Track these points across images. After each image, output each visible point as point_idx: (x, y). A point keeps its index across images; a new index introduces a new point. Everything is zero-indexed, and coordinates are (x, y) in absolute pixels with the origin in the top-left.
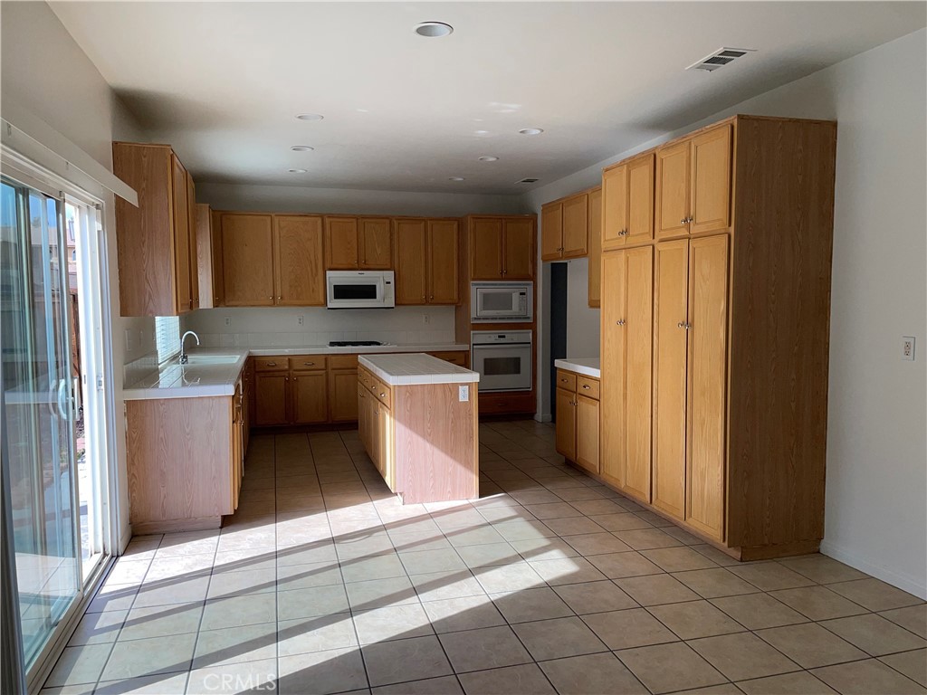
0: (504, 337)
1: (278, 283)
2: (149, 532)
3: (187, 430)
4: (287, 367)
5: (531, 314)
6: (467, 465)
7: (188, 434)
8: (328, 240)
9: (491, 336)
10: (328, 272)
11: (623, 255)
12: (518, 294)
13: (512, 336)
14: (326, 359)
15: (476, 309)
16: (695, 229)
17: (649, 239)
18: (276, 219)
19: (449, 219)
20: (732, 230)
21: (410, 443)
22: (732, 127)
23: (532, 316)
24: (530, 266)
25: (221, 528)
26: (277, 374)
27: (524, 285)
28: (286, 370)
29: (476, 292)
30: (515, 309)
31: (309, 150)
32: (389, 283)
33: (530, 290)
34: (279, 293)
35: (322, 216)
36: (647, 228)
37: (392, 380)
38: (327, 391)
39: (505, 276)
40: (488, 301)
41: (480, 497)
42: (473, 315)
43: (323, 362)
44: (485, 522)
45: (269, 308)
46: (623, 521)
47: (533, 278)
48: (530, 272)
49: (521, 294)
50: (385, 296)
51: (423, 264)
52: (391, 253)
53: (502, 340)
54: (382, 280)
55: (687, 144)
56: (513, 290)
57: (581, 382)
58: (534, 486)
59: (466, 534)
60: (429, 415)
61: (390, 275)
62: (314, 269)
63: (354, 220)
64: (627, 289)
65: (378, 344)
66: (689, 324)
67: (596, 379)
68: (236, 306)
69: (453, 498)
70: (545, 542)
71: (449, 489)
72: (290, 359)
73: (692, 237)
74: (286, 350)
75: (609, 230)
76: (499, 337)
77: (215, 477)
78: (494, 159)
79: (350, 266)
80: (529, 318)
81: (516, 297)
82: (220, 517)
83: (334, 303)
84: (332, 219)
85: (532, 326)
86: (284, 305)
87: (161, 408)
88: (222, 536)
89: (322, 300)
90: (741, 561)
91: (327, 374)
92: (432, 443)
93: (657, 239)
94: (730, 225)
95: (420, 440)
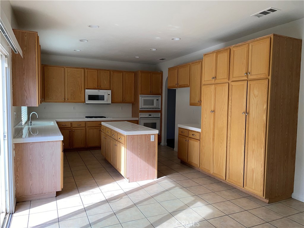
0: (151, 115)
1: (66, 93)
2: (24, 200)
3: (42, 156)
4: (70, 126)
5: (160, 107)
6: (153, 166)
7: (42, 157)
8: (86, 78)
9: (146, 115)
10: (86, 90)
11: (213, 86)
12: (156, 100)
13: (154, 115)
14: (85, 123)
15: (141, 105)
16: (250, 77)
17: (227, 81)
18: (66, 69)
19: (131, 72)
20: (270, 78)
21: (132, 158)
22: (271, 38)
23: (161, 107)
24: (160, 90)
25: (56, 197)
26: (66, 129)
27: (158, 97)
28: (70, 127)
29: (142, 99)
30: (155, 105)
31: (86, 41)
32: (109, 95)
33: (160, 99)
34: (66, 97)
35: (84, 69)
36: (226, 76)
37: (125, 133)
38: (86, 134)
39: (152, 93)
40: (146, 102)
41: (158, 178)
42: (140, 107)
43: (85, 124)
44: (164, 190)
45: (62, 103)
46: (216, 187)
47: (161, 94)
48: (160, 92)
49: (157, 100)
50: (108, 99)
51: (122, 88)
52: (110, 84)
53: (150, 116)
54: (107, 94)
55: (247, 45)
56: (154, 98)
57: (191, 133)
58: (175, 172)
59: (160, 195)
60: (139, 147)
61: (109, 92)
62: (80, 88)
63: (97, 71)
64: (215, 100)
65: (105, 117)
66: (247, 113)
67: (198, 132)
68: (49, 102)
69: (148, 179)
70: (192, 198)
71: (146, 176)
72: (71, 123)
73: (248, 80)
74: (70, 120)
75: (207, 77)
76: (149, 115)
77: (54, 175)
78: (155, 50)
79: (94, 88)
80: (159, 109)
81: (155, 101)
82: (56, 192)
83: (88, 102)
84: (88, 70)
85: (160, 111)
86: (69, 102)
87: (31, 146)
88: (57, 201)
89: (84, 101)
90: (269, 203)
91: (86, 128)
92: (140, 158)
93: (231, 80)
94: (269, 76)
95: (136, 157)
